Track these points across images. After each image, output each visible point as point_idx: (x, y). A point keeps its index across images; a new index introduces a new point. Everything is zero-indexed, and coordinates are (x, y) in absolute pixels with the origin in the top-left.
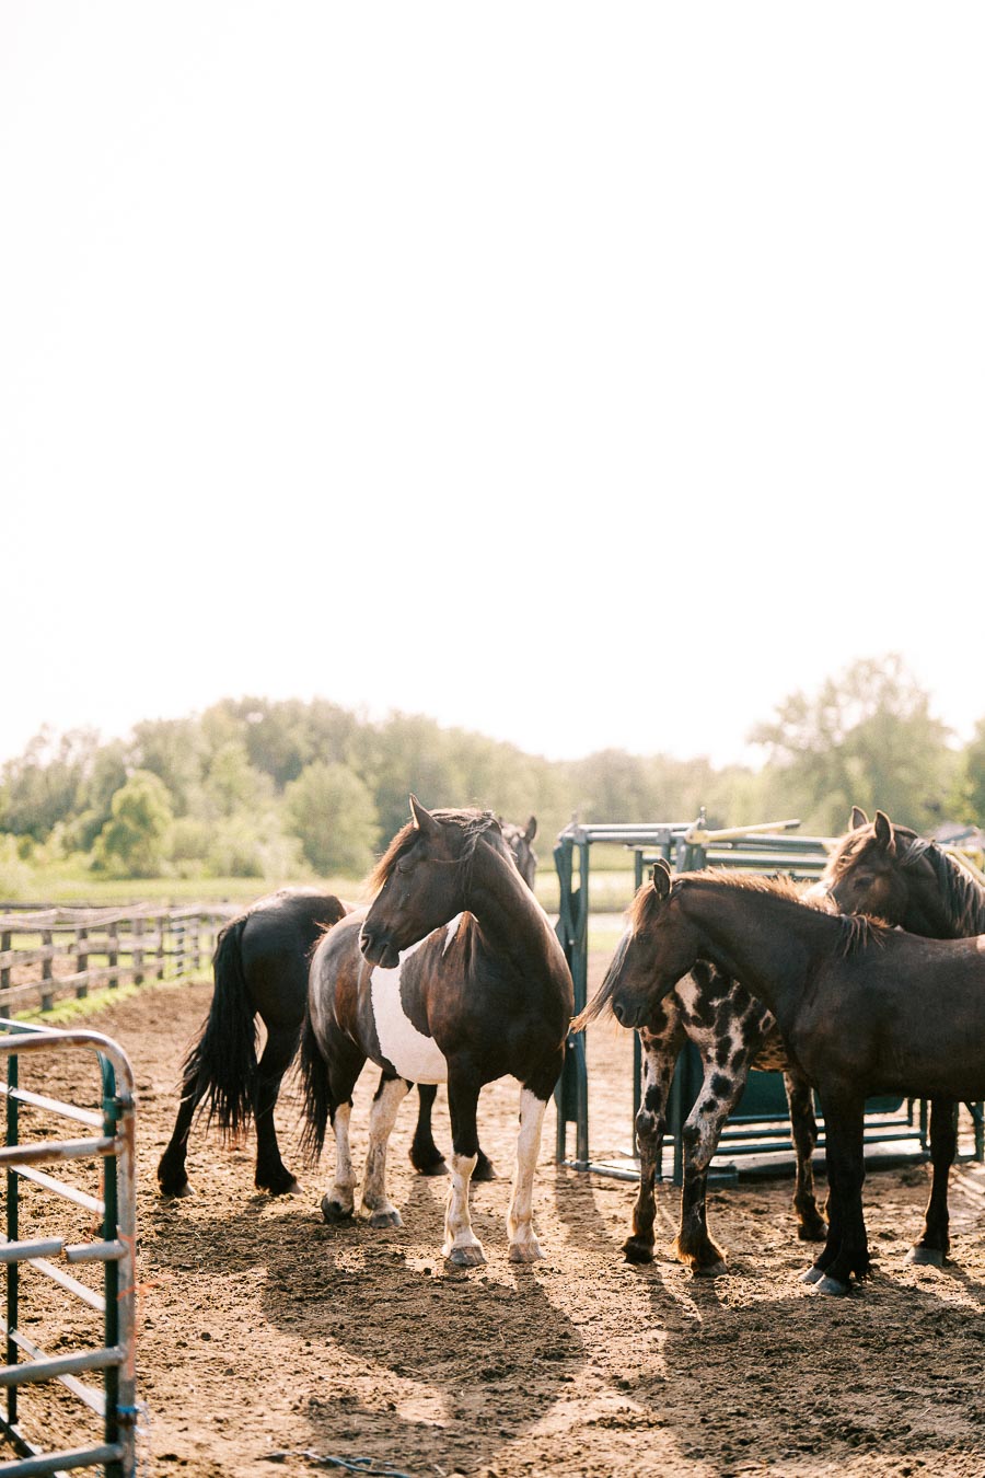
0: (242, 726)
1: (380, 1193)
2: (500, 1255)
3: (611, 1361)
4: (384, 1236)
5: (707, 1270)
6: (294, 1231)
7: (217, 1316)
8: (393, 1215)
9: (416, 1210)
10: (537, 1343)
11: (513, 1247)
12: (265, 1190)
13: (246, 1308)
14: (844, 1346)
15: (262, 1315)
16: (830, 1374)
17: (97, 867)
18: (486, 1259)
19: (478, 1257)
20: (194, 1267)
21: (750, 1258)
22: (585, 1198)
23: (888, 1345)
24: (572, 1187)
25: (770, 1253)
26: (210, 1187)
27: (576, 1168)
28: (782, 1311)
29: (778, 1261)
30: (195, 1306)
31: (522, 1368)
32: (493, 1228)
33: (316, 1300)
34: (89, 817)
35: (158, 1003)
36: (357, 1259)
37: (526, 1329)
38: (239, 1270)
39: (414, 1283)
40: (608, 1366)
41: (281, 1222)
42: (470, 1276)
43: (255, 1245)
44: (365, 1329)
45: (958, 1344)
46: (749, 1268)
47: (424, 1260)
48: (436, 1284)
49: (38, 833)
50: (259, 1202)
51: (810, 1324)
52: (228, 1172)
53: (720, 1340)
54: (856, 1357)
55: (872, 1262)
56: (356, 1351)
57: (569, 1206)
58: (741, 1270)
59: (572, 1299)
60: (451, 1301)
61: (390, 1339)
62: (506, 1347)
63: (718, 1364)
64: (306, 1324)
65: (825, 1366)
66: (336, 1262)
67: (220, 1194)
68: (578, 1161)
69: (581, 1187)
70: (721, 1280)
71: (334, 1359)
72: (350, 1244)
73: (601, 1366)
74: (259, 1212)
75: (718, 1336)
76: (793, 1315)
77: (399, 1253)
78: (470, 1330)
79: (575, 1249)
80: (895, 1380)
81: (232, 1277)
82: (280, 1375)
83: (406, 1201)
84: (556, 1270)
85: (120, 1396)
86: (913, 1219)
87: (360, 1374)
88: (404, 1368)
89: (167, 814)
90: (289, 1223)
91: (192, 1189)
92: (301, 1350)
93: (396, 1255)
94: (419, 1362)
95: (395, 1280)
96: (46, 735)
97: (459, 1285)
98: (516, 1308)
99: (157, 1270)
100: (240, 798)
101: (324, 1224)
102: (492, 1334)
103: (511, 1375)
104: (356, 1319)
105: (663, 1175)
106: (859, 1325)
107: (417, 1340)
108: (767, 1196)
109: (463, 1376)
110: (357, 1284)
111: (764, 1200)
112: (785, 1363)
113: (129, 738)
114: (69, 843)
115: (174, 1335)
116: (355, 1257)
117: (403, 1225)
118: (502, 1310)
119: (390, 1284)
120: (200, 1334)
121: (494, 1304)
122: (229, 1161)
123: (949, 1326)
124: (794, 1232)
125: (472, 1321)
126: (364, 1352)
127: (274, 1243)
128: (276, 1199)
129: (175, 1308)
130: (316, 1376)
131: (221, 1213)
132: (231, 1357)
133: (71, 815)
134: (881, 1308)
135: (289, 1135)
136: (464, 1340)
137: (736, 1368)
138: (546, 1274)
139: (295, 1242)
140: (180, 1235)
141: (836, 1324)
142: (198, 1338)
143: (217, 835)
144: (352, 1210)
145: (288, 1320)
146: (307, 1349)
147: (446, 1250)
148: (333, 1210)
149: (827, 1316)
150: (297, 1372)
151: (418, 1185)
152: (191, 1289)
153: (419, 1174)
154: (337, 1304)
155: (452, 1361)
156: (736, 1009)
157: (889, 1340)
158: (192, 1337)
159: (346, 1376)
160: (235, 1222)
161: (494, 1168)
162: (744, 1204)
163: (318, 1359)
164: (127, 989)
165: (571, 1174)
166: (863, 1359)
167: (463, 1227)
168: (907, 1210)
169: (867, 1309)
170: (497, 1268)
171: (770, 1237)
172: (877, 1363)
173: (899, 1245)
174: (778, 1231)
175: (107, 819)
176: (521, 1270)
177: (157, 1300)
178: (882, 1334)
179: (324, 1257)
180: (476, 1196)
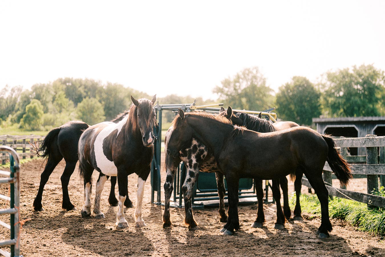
0: (64, 87)
1: (98, 209)
2: (133, 225)
3: (163, 251)
4: (99, 221)
5: (193, 229)
6: (73, 220)
7: (48, 240)
8: (102, 215)
9: (109, 215)
10: (142, 247)
11: (137, 223)
12: (65, 209)
13: (57, 238)
14: (231, 247)
15: (61, 240)
16: (226, 254)
17: (21, 127)
18: (129, 226)
19: (126, 225)
20: (43, 228)
21: (206, 226)
22: (159, 212)
23: (243, 247)
24: (155, 209)
25: (211, 225)
26: (49, 209)
27: (157, 204)
28: (214, 239)
29: (214, 227)
30: (42, 238)
31: (137, 252)
32: (132, 219)
33: (78, 236)
34: (19, 113)
35: (38, 163)
36: (91, 226)
37: (139, 243)
38: (56, 229)
39: (107, 232)
40: (162, 252)
41: (69, 217)
42: (123, 230)
43: (61, 223)
44: (92, 243)
45: (263, 247)
46: (205, 228)
47: (111, 226)
48: (113, 232)
49: (4, 118)
50: (63, 212)
51: (222, 242)
52: (55, 205)
53: (195, 246)
54: (234, 250)
55: (240, 227)
56: (88, 249)
57: (154, 214)
58: (203, 229)
59: (153, 236)
60: (117, 236)
61: (99, 246)
62: (133, 248)
63: (194, 252)
64: (74, 242)
65: (225, 252)
66: (85, 227)
67: (52, 210)
68: (158, 202)
69: (158, 209)
70: (196, 231)
71: (82, 251)
72: (89, 223)
73: (160, 253)
74: (63, 215)
75: (195, 245)
76: (217, 240)
77: (103, 225)
78: (122, 243)
79: (155, 224)
80: (245, 255)
81: (53, 231)
82: (65, 255)
83: (106, 212)
84: (149, 229)
85: (15, 253)
86: (254, 217)
87: (89, 254)
88: (102, 253)
89: (42, 112)
90: (72, 218)
91: (44, 209)
92: (72, 248)
93: (102, 225)
94: (107, 251)
95: (102, 231)
96: (7, 88)
97: (120, 233)
98: (136, 238)
99: (31, 229)
100: (64, 108)
101: (82, 218)
102: (129, 244)
103: (133, 255)
104: (89, 241)
105: (182, 206)
106: (236, 242)
107: (106, 246)
108: (212, 212)
109: (119, 255)
110: (90, 232)
111: (211, 213)
112: (213, 252)
113: (30, 90)
114: (13, 120)
115: (35, 245)
116: (90, 226)
117: (105, 218)
118: (132, 239)
119: (100, 232)
120: (43, 245)
121: (130, 237)
122: (55, 202)
123: (261, 242)
124: (219, 220)
125: (123, 241)
126: (91, 249)
127: (67, 222)
128: (68, 212)
129: (36, 239)
130: (76, 255)
131: (52, 215)
132: (51, 251)
133: (14, 112)
134: (242, 238)
135: (73, 196)
136: (120, 246)
137: (199, 253)
138: (146, 230)
139: (73, 222)
140: (39, 220)
141: (229, 242)
142: (42, 246)
143: (57, 118)
144: (90, 214)
145: (69, 241)
146: (74, 248)
147: (117, 224)
148: (84, 214)
149: (227, 240)
150: (71, 254)
151: (110, 209)
152: (41, 234)
153: (111, 206)
154: (84, 237)
155: (116, 251)
156: (193, 151)
157: (244, 246)
158: (40, 245)
159: (85, 255)
160: (56, 217)
161: (133, 204)
162: (205, 214)
163: (77, 251)
164: (28, 159)
165: (155, 206)
166: (236, 251)
167: (122, 217)
168: (252, 215)
169: (238, 238)
170: (131, 228)
171: (212, 221)
172: (240, 251)
173: (249, 223)
174: (214, 220)
175: (24, 113)
176: (139, 229)
177: (31, 237)
178: (242, 244)
179: (81, 226)
180: (127, 211)
